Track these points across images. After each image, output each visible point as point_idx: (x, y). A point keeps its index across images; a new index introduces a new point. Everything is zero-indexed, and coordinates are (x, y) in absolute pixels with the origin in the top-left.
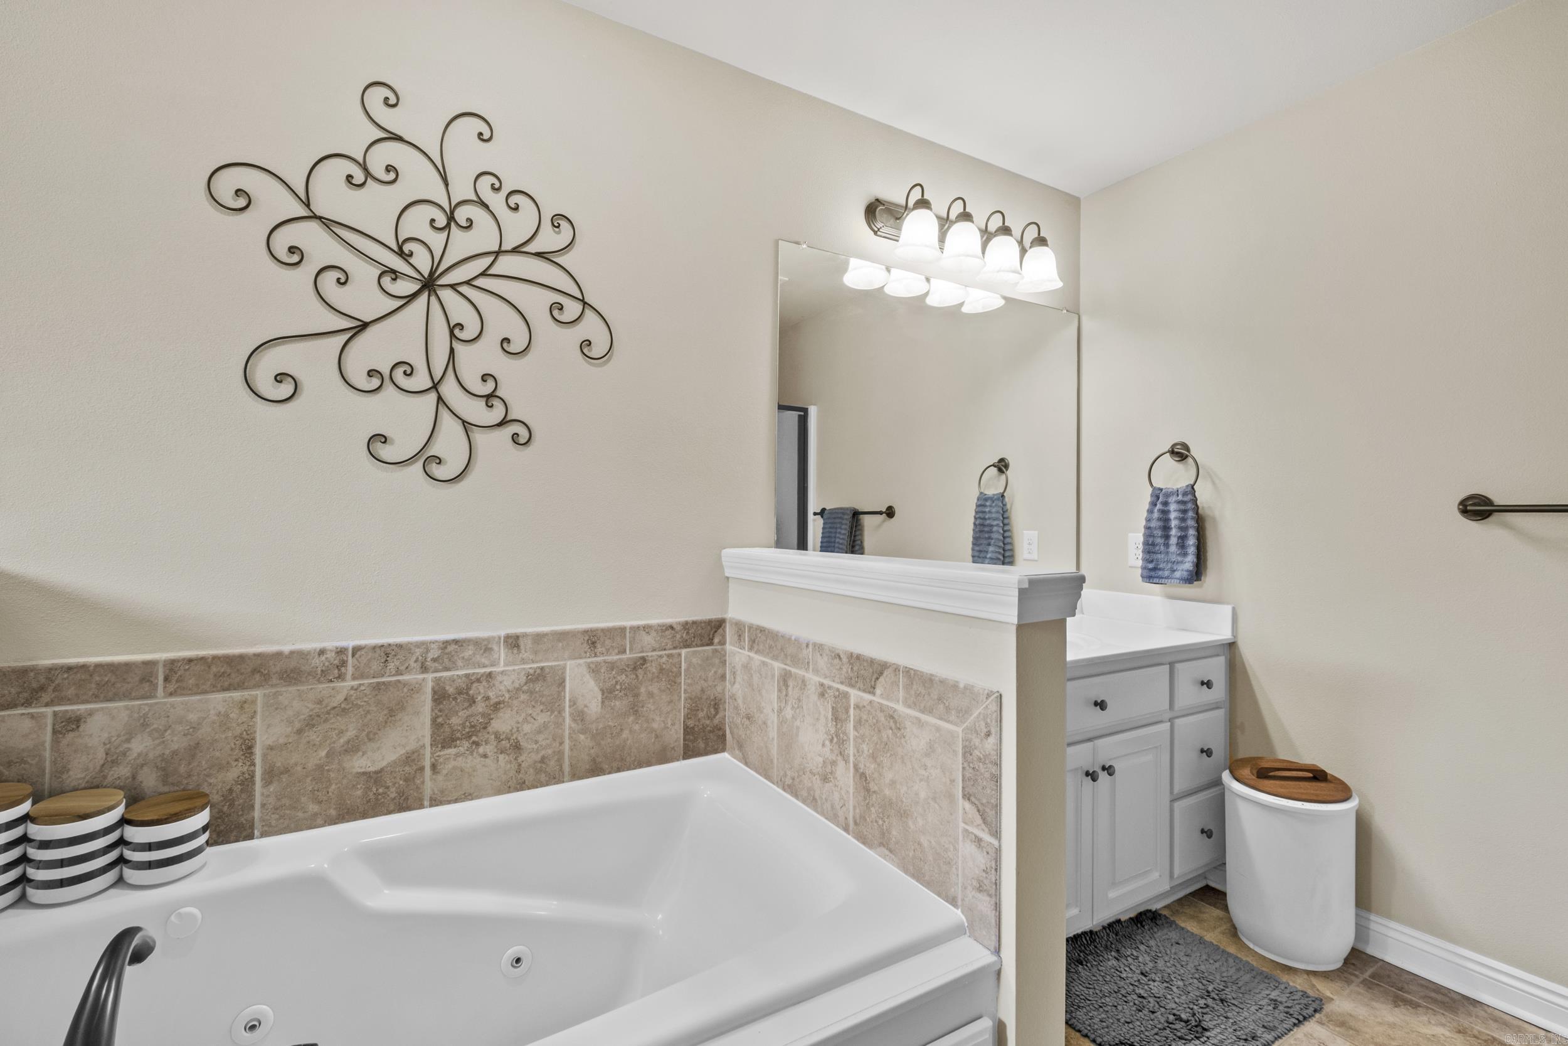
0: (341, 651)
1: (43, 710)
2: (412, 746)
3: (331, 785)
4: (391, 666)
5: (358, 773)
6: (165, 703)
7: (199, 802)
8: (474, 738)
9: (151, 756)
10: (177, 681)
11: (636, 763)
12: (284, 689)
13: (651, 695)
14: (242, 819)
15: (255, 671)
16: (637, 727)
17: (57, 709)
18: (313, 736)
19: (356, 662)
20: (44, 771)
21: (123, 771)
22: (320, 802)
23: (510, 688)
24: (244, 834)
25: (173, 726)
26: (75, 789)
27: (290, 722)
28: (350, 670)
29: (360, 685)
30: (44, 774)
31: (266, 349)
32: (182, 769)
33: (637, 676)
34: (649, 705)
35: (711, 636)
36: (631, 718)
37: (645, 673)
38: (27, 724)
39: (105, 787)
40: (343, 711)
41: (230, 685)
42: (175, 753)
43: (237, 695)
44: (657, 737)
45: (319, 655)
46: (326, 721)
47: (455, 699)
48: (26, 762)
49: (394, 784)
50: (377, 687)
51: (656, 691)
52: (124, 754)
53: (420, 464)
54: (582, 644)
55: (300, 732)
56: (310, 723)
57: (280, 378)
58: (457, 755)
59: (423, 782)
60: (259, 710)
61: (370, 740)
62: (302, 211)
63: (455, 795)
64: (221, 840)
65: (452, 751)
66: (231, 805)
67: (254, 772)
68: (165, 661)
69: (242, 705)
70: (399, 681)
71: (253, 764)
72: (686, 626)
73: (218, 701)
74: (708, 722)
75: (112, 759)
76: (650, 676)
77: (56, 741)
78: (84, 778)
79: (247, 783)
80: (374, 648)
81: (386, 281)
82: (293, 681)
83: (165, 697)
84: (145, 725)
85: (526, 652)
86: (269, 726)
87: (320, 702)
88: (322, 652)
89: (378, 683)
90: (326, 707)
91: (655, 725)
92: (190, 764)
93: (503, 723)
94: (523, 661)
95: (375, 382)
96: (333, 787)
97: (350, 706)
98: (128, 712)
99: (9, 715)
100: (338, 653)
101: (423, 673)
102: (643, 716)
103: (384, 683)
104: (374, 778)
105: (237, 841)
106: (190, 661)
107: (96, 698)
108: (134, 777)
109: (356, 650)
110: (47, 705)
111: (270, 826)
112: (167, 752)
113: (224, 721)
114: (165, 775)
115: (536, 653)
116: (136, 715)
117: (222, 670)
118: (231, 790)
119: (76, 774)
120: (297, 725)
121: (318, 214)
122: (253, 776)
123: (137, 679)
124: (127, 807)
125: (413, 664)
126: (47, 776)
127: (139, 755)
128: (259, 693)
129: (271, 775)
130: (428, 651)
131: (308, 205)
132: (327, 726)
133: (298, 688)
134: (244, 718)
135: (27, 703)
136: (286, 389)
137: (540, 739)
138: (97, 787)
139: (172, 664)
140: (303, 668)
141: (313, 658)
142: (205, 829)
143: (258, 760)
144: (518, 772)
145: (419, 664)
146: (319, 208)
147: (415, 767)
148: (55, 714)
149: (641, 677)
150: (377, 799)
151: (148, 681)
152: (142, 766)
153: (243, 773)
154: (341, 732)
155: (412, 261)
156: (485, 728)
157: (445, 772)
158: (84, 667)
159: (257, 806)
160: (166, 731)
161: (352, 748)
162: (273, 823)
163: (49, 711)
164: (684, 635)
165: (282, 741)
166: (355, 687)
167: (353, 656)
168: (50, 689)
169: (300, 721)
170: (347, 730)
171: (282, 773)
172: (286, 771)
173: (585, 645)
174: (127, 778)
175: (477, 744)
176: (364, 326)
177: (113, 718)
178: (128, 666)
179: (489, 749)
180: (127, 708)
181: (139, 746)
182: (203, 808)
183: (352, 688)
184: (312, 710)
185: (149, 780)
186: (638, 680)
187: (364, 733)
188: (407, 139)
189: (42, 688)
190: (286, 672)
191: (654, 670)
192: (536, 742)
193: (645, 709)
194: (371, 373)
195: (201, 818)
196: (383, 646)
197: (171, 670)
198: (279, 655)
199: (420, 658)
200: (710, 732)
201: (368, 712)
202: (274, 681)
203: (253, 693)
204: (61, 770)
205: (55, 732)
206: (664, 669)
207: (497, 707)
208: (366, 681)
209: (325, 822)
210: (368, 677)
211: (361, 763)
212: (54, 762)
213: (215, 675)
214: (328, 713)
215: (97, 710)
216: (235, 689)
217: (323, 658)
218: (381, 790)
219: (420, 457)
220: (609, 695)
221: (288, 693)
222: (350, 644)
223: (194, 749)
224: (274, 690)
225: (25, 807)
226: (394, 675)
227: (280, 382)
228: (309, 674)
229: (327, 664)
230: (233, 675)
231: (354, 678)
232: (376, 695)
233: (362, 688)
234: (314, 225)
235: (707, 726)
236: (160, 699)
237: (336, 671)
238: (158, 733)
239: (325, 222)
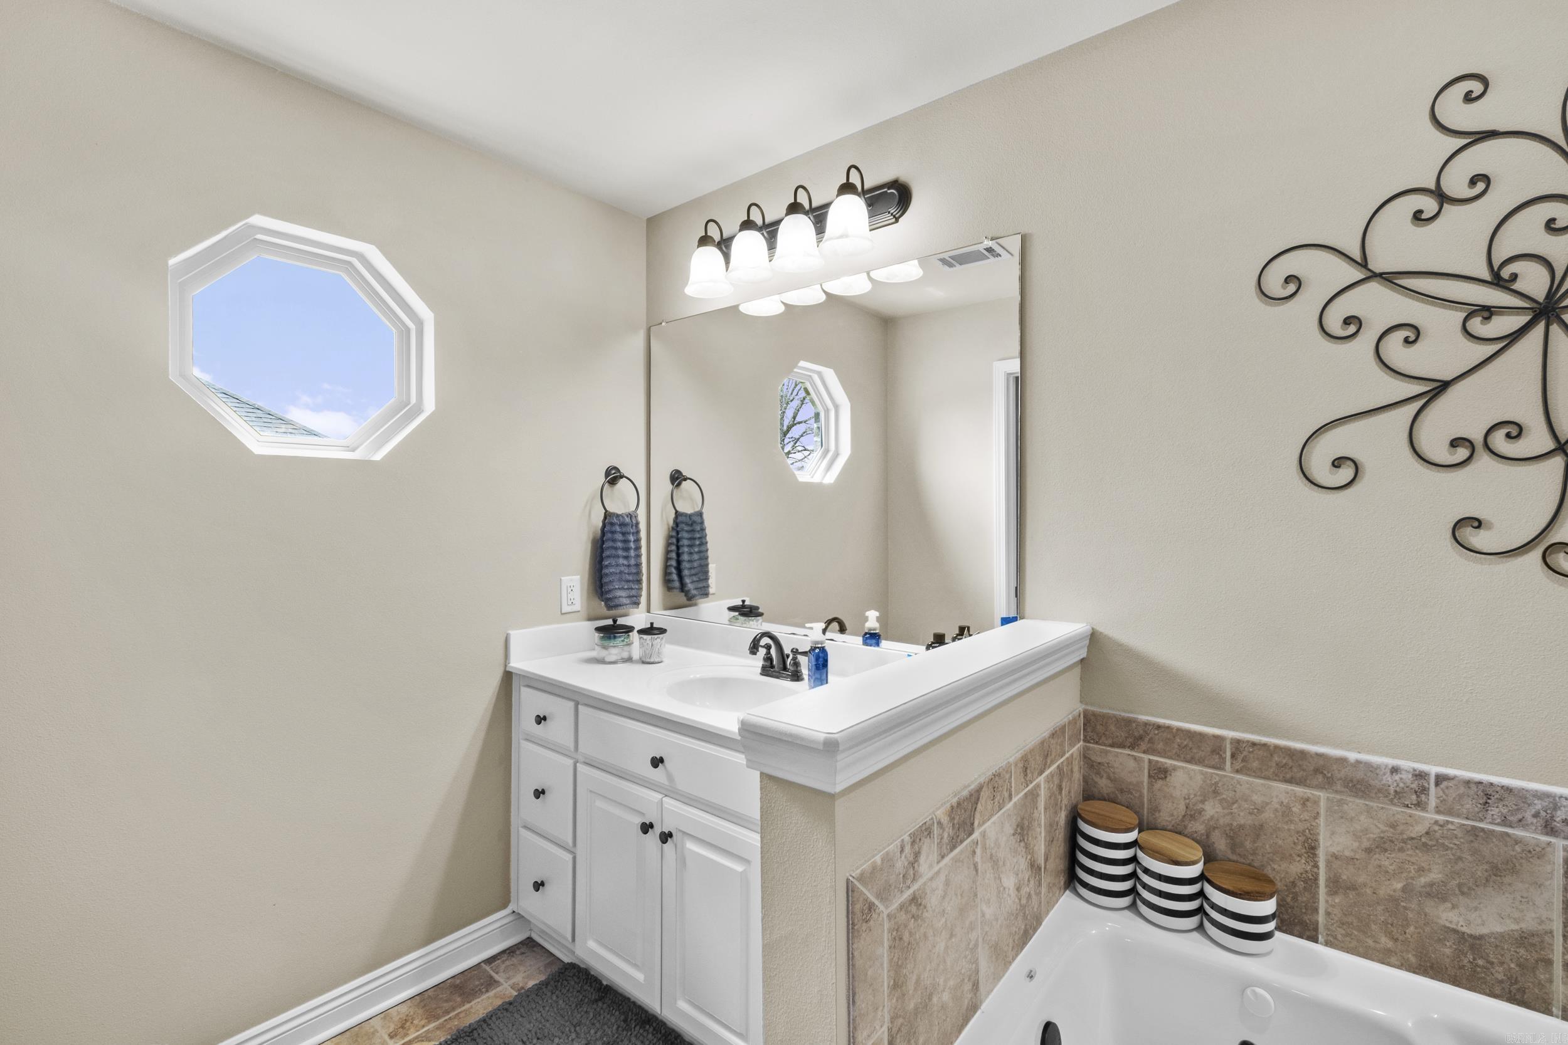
0: (1420, 776)
1: (1142, 755)
2: (1529, 923)
3: (1408, 925)
4: (1494, 811)
5: (1445, 927)
6: (1233, 778)
7: (1266, 888)
9: (1221, 821)
10: (1243, 760)
12: (1349, 799)
14: (1306, 918)
15: (1317, 771)
17: (1152, 757)
18: (1387, 861)
19: (1441, 794)
20: (1143, 805)
21: (1198, 827)
22: (1396, 940)
24: (1308, 933)
25: (1239, 801)
26: (1164, 829)
27: (1357, 837)
28: (1433, 802)
29: (1448, 822)
30: (1143, 808)
31: (1321, 434)
32: (1248, 844)
38: (1132, 764)
39: (1186, 836)
40: (1428, 843)
41: (1292, 778)
42: (1241, 827)
43: (1299, 790)
45: (1392, 773)
46: (1401, 850)
48: (1132, 794)
49: (1503, 962)
50: (1474, 832)
52: (1200, 813)
53: (1536, 554)
55: (1368, 851)
56: (1381, 846)
57: (1337, 463)
59: (1551, 981)
60: (1322, 812)
61: (1463, 893)
62: (1357, 275)
64: (1284, 928)
66: (1295, 899)
67: (1317, 874)
68: (1232, 739)
69: (1305, 801)
70: (1507, 834)
71: (1316, 866)
73: (1280, 790)
75: (1192, 814)
77: (1151, 785)
78: (1170, 822)
79: (1311, 882)
80: (1468, 783)
81: (1477, 325)
82: (1360, 794)
83: (1231, 772)
84: (1216, 792)
86: (1333, 833)
87: (1393, 826)
88: (1395, 770)
89: (1474, 828)
90: (1402, 833)
92: (1254, 842)
95: (1462, 453)
96: (1412, 928)
97: (1434, 843)
98: (1202, 777)
99: (1121, 753)
100: (1416, 776)
101: (1547, 834)
103: (1483, 830)
104: (1474, 943)
105: (1300, 936)
106: (1254, 744)
107: (1177, 757)
108: (1208, 836)
109: (1440, 779)
110: (1144, 752)
111: (1335, 938)
112: (1235, 824)
113: (1286, 812)
114: (1234, 846)
116: (1208, 782)
117: (1284, 761)
118: (1294, 884)
119: (1165, 816)
120: (1366, 844)
121: (1378, 271)
122: (1316, 879)
123: (1209, 749)
124: (1205, 863)
125: (1529, 819)
126: (1145, 810)
127: (1212, 818)
128: (1322, 795)
129: (1336, 885)
130: (1556, 807)
131: (1364, 264)
132: (1402, 856)
133: (1367, 803)
134: (1305, 816)
135: (1132, 747)
136: (1346, 474)
138: (1180, 833)
139: (1237, 743)
140: (1372, 782)
141: (1384, 774)
142: (1273, 916)
143: (1322, 864)
145: (1542, 822)
146: (1379, 263)
147: (1536, 956)
148: (1150, 761)
151: (1218, 754)
152: (1214, 828)
153: (1307, 872)
154: (1421, 870)
155: (1517, 286)
158: (1169, 728)
159: (1321, 911)
160: (1233, 803)
161: (1437, 894)
162: (1339, 937)
163: (1146, 757)
165: (1347, 853)
166: (1442, 823)
167: (1437, 784)
168: (1147, 740)
169: (1368, 839)
170: (1430, 870)
171: (1348, 888)
172: (1353, 887)
174: (1202, 835)
176: (1443, 386)
177: (1191, 778)
178: (1202, 736)
180: (1201, 772)
181: (1211, 809)
182: (1271, 897)
183: (1436, 822)
184: (1383, 832)
185: (1221, 844)
187: (1454, 883)
188: (1502, 130)
189: (1141, 738)
190: (1352, 781)
194: (1455, 443)
195: (1267, 907)
196: (1481, 783)
197: (1237, 749)
198: (1343, 761)
199: (1543, 814)
201: (1460, 858)
202: (1339, 787)
203: (1317, 793)
204: (1155, 809)
205: (1150, 776)
208: (1456, 820)
209: (1402, 965)
210: (1458, 816)
211: (1448, 916)
212: (1150, 801)
213: (1277, 764)
214: (1404, 841)
215: (1180, 767)
216: (1297, 784)
217: (1397, 777)
218: (1480, 963)
219: (1538, 544)
221: (1354, 804)
222: (1433, 770)
223: (1258, 830)
224: (1338, 797)
225: (1134, 836)
226: (1498, 824)
227: (1338, 467)
228: (1380, 791)
229: (1401, 785)
230: (1295, 770)
231: (1438, 811)
232: (1472, 841)
233: (1450, 826)
234: (1374, 286)
236: (1228, 772)
237: (1414, 797)
238: (1228, 804)
239: (1388, 278)
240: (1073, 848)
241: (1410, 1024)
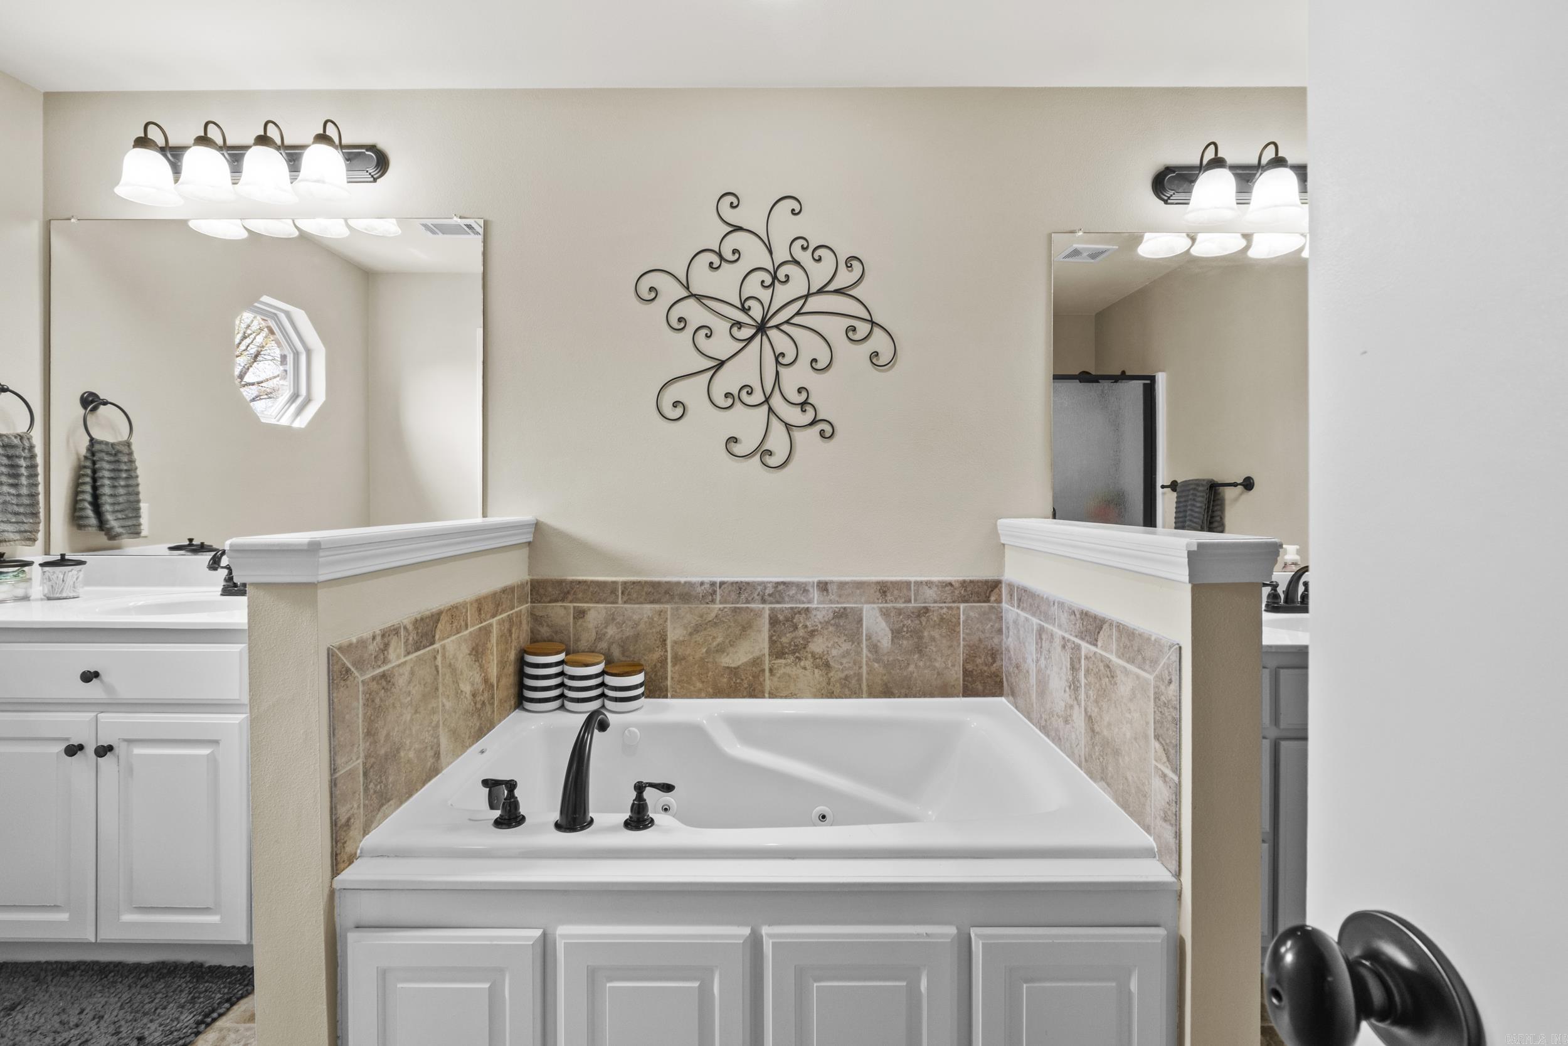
0: (713, 584)
1: (569, 604)
2: (757, 654)
3: (709, 672)
4: (743, 597)
5: (724, 667)
6: (622, 607)
7: (638, 668)
8: (797, 654)
9: (616, 638)
10: (628, 595)
11: (921, 693)
12: (682, 606)
13: (933, 639)
14: (661, 685)
15: (666, 592)
16: (921, 664)
17: (575, 605)
18: (698, 638)
19: (722, 592)
20: (570, 638)
21: (603, 645)
22: (703, 682)
23: (822, 621)
24: (663, 694)
25: (627, 622)
26: (583, 652)
27: (686, 628)
28: (718, 598)
29: (725, 608)
30: (570, 641)
31: (667, 387)
32: (631, 649)
33: (921, 622)
34: (932, 647)
35: (988, 594)
36: (916, 656)
37: (928, 620)
38: (562, 612)
39: (597, 653)
40: (716, 623)
41: (654, 600)
42: (627, 638)
43: (657, 606)
44: (939, 674)
45: (701, 586)
46: (705, 629)
47: (784, 624)
48: (563, 633)
49: (746, 678)
50: (735, 610)
51: (937, 636)
52: (604, 635)
53: (758, 456)
54: (875, 592)
55: (691, 634)
56: (697, 629)
57: (675, 404)
58: (786, 665)
59: (764, 680)
60: (669, 617)
61: (731, 645)
62: (685, 293)
63: (785, 693)
64: (651, 695)
65: (783, 661)
66: (656, 675)
67: (667, 656)
68: (622, 582)
69: (660, 613)
70: (748, 607)
71: (666, 651)
72: (964, 584)
73: (648, 609)
74: (986, 668)
75: (600, 637)
76: (932, 623)
77: (575, 623)
78: (587, 646)
79: (663, 661)
80: (732, 583)
81: (735, 329)
82: (687, 601)
83: (622, 604)
84: (613, 619)
85: (833, 595)
86: (674, 628)
87: (701, 617)
88: (702, 584)
89: (735, 607)
90: (705, 620)
91: (937, 665)
92: (635, 646)
93: (818, 645)
94: (831, 602)
95: (730, 401)
97: (719, 621)
98: (605, 610)
99: (556, 606)
100: (711, 585)
101: (762, 603)
102: (926, 656)
103: (738, 608)
104: (734, 671)
105: (659, 698)
106: (634, 583)
107: (591, 601)
108: (609, 650)
109: (722, 584)
110: (571, 602)
111: (676, 692)
112: (624, 637)
113: (651, 623)
114: (624, 652)
115: (840, 596)
116: (609, 613)
117: (649, 590)
118: (655, 665)
119: (584, 644)
120: (690, 630)
121: (694, 293)
122: (666, 659)
123: (609, 591)
124: (606, 664)
125: (756, 597)
126: (572, 642)
127: (611, 636)
128: (668, 606)
129: (677, 659)
130: (765, 588)
131: (688, 288)
132: (706, 633)
133: (690, 606)
134: (661, 621)
135: (563, 600)
136: (679, 412)
137: (844, 662)
138: (593, 652)
139: (625, 583)
140: (692, 593)
141: (698, 587)
142: (641, 685)
143: (669, 649)
144: (829, 684)
145: (761, 598)
146: (695, 290)
147: (759, 669)
148: (574, 607)
149: (924, 623)
150: (736, 686)
151: (615, 593)
152: (613, 643)
153: (662, 656)
154: (714, 638)
155: (750, 313)
156: (805, 648)
157: (778, 675)
158: (585, 582)
159: (669, 678)
160: (623, 624)
161: (721, 649)
162: (678, 691)
163: (571, 605)
164: (962, 592)
165: (681, 639)
166: (722, 609)
167: (720, 587)
168: (572, 592)
169: (691, 627)
170: (717, 637)
171: (682, 659)
172: (684, 658)
173: (878, 593)
174: (606, 650)
175: (799, 659)
176: (722, 363)
177: (599, 613)
178: (605, 583)
179: (808, 663)
180: (605, 608)
181: (611, 631)
182: (640, 672)
183: (720, 609)
184: (697, 621)
185: (616, 653)
186: (922, 625)
187: (727, 641)
188: (745, 228)
189: (568, 592)
190: (682, 595)
191: (936, 619)
192: (841, 664)
193: (928, 650)
194: (727, 395)
195: (639, 678)
196: (737, 582)
197: (625, 588)
198: (678, 583)
199: (761, 593)
200: (988, 677)
201: (730, 626)
202: (677, 599)
203: (666, 606)
204: (578, 640)
205: (574, 618)
206: (945, 618)
207: (812, 633)
208: (728, 606)
209: (706, 696)
210: (729, 603)
211: (726, 661)
212: (574, 635)
213: (646, 593)
214: (706, 624)
215: (592, 607)
216: (656, 603)
217: (703, 588)
218: (738, 681)
219: (757, 452)
220: (897, 635)
221: (684, 608)
222: (718, 580)
223: (637, 637)
224: (676, 606)
225: (561, 657)
226: (744, 603)
227: (675, 407)
228: (695, 597)
229: (705, 591)
230: (655, 594)
231: (721, 603)
232: (734, 616)
233: (726, 610)
234: (691, 302)
235: (985, 672)
236: (620, 605)
237: (710, 597)
238: (619, 625)
239: (698, 298)
240: (521, 675)
241: (705, 722)
